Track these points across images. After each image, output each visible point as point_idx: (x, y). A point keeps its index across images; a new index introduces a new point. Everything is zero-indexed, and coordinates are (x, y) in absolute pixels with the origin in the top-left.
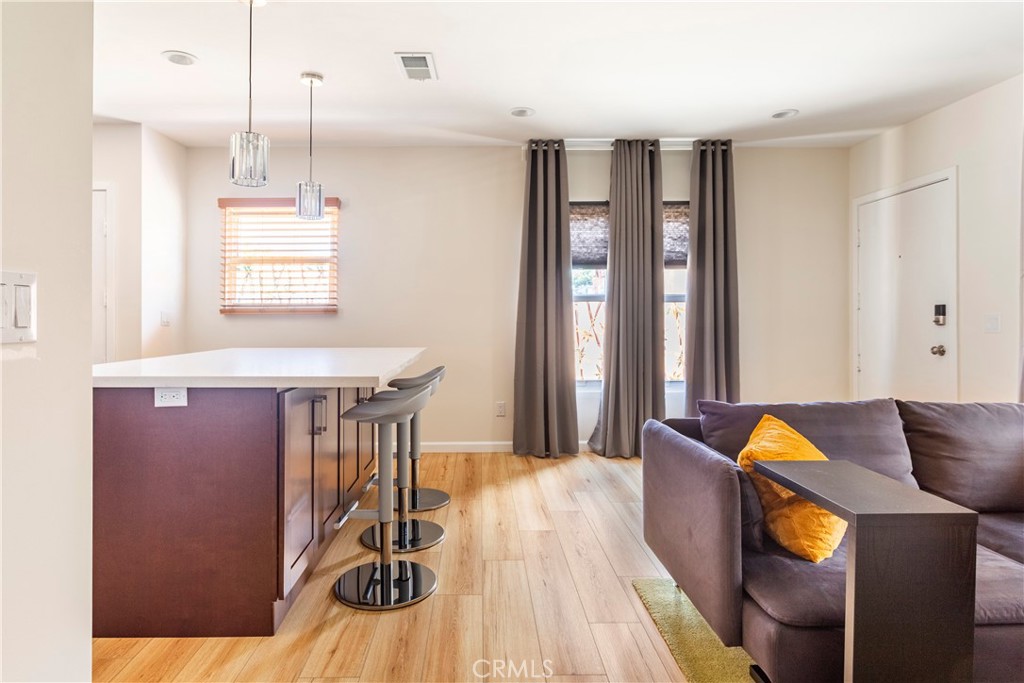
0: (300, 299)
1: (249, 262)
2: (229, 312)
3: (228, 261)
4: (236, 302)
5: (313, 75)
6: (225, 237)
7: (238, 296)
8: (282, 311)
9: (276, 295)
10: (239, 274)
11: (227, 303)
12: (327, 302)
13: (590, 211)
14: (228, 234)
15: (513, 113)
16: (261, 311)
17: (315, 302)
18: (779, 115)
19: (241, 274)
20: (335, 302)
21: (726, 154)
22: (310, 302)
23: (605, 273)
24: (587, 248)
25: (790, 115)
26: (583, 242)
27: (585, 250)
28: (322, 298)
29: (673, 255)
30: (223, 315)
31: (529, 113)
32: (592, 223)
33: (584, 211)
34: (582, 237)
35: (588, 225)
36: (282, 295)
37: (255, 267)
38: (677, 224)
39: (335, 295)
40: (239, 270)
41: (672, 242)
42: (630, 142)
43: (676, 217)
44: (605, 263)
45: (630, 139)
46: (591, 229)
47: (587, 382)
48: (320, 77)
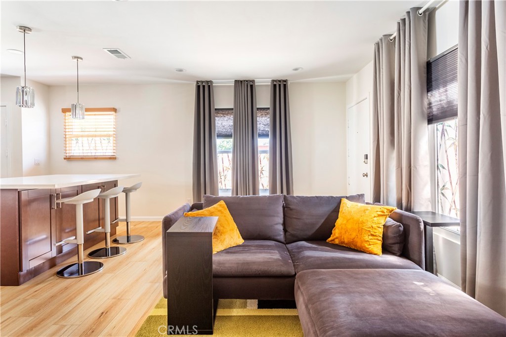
0: (99, 153)
1: (77, 136)
2: (69, 159)
3: (67, 136)
4: (72, 154)
5: (78, 58)
6: (65, 126)
7: (73, 152)
8: (92, 158)
9: (89, 151)
10: (73, 142)
11: (67, 155)
12: (112, 154)
13: (227, 112)
14: (67, 124)
15: (177, 70)
16: (82, 158)
17: (107, 154)
18: (296, 69)
19: (74, 142)
20: (115, 154)
21: (285, 86)
22: (104, 154)
23: (231, 140)
24: (226, 129)
25: (299, 70)
26: (224, 127)
27: (225, 130)
28: (110, 153)
29: (264, 132)
30: (65, 160)
31: (184, 70)
32: (228, 118)
33: (224, 113)
34: (223, 124)
35: (226, 119)
36: (92, 151)
37: (80, 139)
38: (266, 118)
39: (115, 151)
40: (72, 140)
41: (264, 126)
42: (241, 81)
43: (265, 115)
44: (232, 136)
45: (242, 80)
46: (227, 121)
47: (227, 190)
48: (81, 58)
